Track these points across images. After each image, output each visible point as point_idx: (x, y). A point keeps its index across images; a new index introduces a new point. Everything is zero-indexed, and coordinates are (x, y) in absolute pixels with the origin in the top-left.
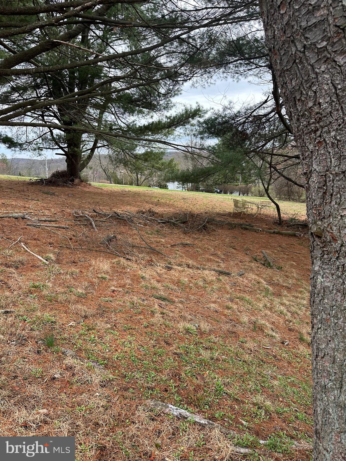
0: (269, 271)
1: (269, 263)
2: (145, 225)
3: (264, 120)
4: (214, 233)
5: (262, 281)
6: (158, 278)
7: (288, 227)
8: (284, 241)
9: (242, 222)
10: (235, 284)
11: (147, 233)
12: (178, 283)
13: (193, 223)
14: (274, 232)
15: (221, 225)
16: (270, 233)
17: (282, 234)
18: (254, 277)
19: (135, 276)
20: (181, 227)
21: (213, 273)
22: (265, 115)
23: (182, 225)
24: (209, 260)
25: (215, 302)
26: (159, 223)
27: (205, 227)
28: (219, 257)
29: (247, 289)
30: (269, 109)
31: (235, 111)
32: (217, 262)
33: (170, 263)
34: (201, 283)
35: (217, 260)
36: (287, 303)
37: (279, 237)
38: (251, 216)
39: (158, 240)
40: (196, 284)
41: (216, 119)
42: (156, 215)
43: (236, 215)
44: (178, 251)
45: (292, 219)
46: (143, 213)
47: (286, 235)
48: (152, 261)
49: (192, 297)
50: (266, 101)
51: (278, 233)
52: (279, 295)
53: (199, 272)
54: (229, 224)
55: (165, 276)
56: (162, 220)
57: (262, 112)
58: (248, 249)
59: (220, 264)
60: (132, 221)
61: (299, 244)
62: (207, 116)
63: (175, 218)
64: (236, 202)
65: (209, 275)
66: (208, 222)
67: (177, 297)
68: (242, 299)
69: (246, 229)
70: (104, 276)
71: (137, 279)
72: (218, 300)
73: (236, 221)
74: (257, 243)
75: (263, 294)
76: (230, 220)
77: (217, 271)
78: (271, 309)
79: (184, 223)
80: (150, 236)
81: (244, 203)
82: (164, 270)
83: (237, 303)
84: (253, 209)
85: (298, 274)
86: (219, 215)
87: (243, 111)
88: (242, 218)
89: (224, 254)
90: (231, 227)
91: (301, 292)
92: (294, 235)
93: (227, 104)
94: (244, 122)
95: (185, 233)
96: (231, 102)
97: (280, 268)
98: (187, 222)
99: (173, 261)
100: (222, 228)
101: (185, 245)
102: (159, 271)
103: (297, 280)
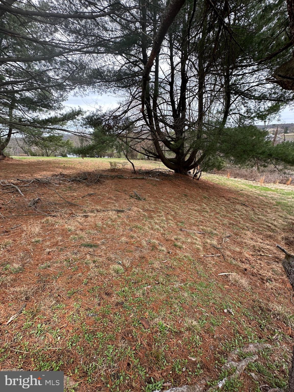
0: (141, 203)
1: (139, 198)
2: (60, 184)
3: (119, 118)
4: (104, 183)
5: (140, 210)
6: (81, 227)
7: (139, 174)
8: (141, 182)
9: (116, 174)
10: (128, 217)
11: (63, 190)
12: (96, 227)
13: (91, 179)
14: (134, 178)
15: (106, 177)
16: (133, 179)
17: (138, 179)
18: (136, 209)
19: (63, 230)
20: (84, 183)
21: (114, 212)
22: (119, 116)
23: (84, 181)
24: (108, 203)
25: (122, 235)
26: (69, 181)
27: (99, 181)
28: (112, 199)
29: (135, 218)
30: (121, 112)
31: (104, 112)
32: (113, 203)
33: (85, 212)
34: (109, 223)
35: (112, 201)
36: (158, 222)
37: (137, 180)
38: (119, 170)
39: (72, 194)
40: (107, 224)
41: (93, 116)
42: (65, 176)
43: (113, 170)
44: (87, 200)
45: (140, 170)
46: (57, 176)
47: (140, 179)
48: (72, 213)
49: (108, 236)
50: (119, 108)
51: (136, 178)
52: (152, 218)
53: (106, 214)
54: (111, 177)
55: (85, 224)
56: (70, 179)
57: (118, 114)
58: (125, 191)
59: (115, 204)
60: (50, 183)
61: (147, 183)
62: (88, 114)
63: (79, 177)
64: (111, 163)
65: (112, 214)
66: (99, 177)
67: (99, 239)
68: (136, 227)
69: (120, 178)
70: (37, 239)
71: (65, 233)
72: (125, 233)
73: (114, 174)
74: (128, 186)
75: (145, 219)
76: (110, 174)
77: (116, 211)
78: (152, 229)
79: (85, 179)
80: (66, 192)
81: (115, 164)
82: (83, 219)
83: (135, 232)
84: (120, 166)
85: (153, 201)
86: (103, 171)
87: (108, 112)
88: (116, 172)
89: (114, 196)
90: (112, 178)
91: (160, 212)
92: (143, 179)
93: (98, 108)
94: (109, 119)
95: (88, 186)
96: (100, 107)
97: (144, 199)
98: (87, 178)
99: (87, 209)
100: (108, 179)
101: (90, 195)
102: (80, 221)
103: (155, 204)
